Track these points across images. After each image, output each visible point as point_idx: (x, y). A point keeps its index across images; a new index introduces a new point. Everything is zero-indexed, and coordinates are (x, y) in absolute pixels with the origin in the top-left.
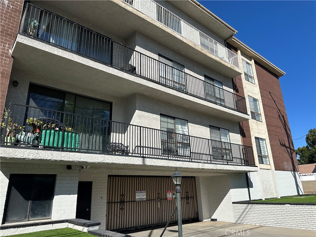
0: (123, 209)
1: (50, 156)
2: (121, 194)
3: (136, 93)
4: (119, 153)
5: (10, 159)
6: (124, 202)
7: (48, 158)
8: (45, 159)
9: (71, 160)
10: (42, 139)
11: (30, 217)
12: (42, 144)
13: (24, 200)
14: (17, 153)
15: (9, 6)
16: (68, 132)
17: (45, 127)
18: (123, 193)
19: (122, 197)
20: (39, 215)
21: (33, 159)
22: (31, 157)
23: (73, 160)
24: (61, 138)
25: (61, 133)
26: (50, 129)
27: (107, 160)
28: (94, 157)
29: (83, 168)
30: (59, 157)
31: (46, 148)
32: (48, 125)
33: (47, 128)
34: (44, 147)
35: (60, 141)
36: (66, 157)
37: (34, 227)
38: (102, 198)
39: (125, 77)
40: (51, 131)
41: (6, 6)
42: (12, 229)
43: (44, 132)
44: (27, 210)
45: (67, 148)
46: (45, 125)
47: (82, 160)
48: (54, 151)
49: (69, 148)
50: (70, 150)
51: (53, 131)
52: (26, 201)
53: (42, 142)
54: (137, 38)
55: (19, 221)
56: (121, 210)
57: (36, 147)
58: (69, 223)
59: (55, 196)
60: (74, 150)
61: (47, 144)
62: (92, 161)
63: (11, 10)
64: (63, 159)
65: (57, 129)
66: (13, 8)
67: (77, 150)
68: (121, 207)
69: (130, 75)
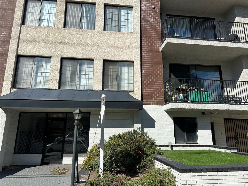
0: (238, 143)
1: (196, 106)
2: (235, 132)
3: (241, 56)
4: (232, 103)
5: (177, 109)
6: (237, 138)
7: (196, 108)
8: (194, 108)
9: (208, 109)
10: (189, 97)
11: (187, 142)
12: (190, 100)
13: (182, 132)
14: (180, 106)
15: (154, 22)
16: (202, 91)
17: (189, 89)
18: (236, 132)
19: (236, 134)
20: (191, 141)
21: (188, 109)
22: (187, 108)
23: (209, 109)
24: (199, 95)
25: (199, 92)
26: (192, 90)
27: (231, 108)
28: (222, 106)
29: (212, 113)
30: (201, 107)
31: (193, 102)
32: (190, 88)
33: (190, 90)
34: (191, 102)
35: (199, 97)
36: (205, 107)
37: (191, 147)
38: (222, 134)
39: (234, 46)
40: (193, 92)
41: (153, 22)
42: (181, 147)
43: (189, 93)
44: (185, 138)
45: (204, 101)
46: (189, 88)
47: (215, 108)
48: (198, 103)
49: (205, 101)
50: (205, 102)
51: (194, 92)
52: (183, 132)
53: (189, 98)
54: (235, 11)
55: (182, 143)
56: (236, 144)
57: (186, 102)
58: (210, 147)
59: (199, 130)
60: (208, 102)
61: (192, 100)
62: (221, 109)
63: (156, 24)
64: (204, 108)
65: (196, 90)
66: (156, 22)
67: (209, 102)
68: (236, 141)
69: (238, 43)
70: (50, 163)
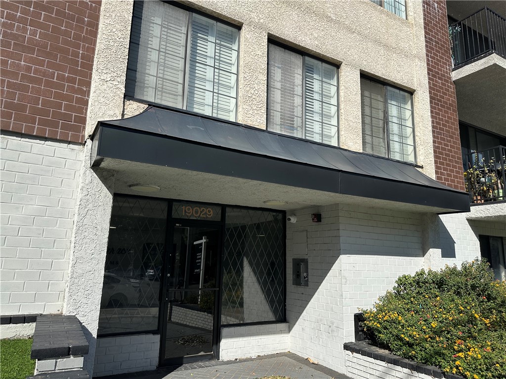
15: (439, 12)
63: (441, 17)
70: (184, 360)
